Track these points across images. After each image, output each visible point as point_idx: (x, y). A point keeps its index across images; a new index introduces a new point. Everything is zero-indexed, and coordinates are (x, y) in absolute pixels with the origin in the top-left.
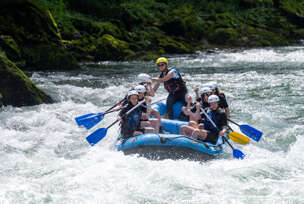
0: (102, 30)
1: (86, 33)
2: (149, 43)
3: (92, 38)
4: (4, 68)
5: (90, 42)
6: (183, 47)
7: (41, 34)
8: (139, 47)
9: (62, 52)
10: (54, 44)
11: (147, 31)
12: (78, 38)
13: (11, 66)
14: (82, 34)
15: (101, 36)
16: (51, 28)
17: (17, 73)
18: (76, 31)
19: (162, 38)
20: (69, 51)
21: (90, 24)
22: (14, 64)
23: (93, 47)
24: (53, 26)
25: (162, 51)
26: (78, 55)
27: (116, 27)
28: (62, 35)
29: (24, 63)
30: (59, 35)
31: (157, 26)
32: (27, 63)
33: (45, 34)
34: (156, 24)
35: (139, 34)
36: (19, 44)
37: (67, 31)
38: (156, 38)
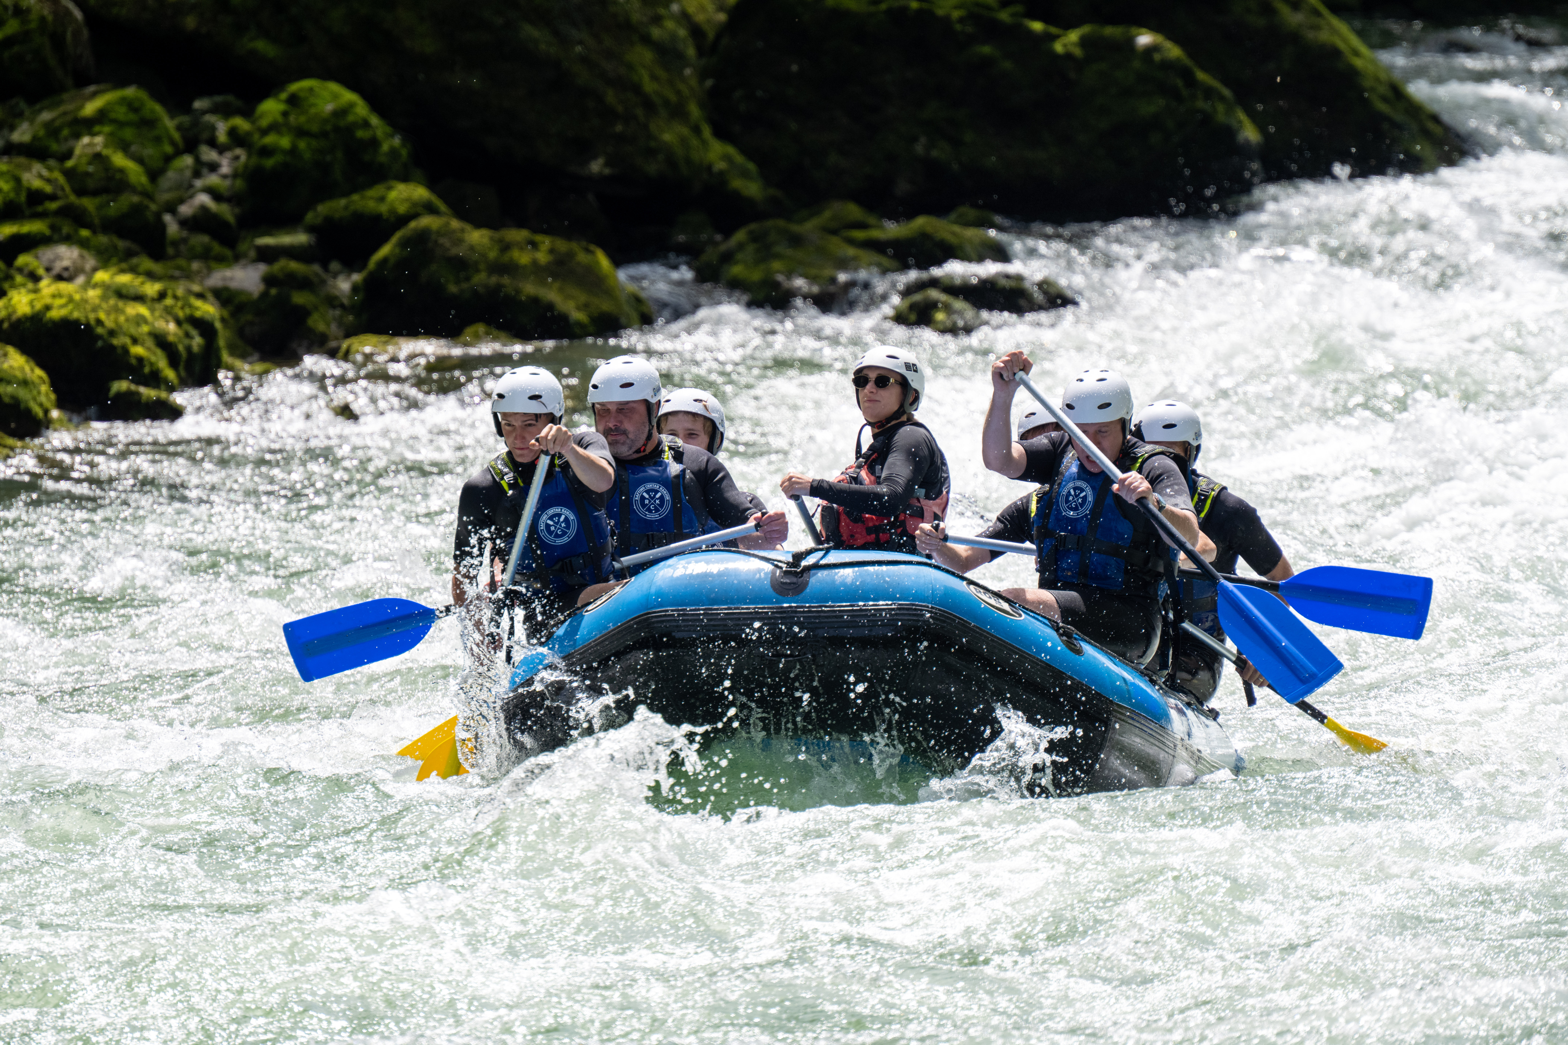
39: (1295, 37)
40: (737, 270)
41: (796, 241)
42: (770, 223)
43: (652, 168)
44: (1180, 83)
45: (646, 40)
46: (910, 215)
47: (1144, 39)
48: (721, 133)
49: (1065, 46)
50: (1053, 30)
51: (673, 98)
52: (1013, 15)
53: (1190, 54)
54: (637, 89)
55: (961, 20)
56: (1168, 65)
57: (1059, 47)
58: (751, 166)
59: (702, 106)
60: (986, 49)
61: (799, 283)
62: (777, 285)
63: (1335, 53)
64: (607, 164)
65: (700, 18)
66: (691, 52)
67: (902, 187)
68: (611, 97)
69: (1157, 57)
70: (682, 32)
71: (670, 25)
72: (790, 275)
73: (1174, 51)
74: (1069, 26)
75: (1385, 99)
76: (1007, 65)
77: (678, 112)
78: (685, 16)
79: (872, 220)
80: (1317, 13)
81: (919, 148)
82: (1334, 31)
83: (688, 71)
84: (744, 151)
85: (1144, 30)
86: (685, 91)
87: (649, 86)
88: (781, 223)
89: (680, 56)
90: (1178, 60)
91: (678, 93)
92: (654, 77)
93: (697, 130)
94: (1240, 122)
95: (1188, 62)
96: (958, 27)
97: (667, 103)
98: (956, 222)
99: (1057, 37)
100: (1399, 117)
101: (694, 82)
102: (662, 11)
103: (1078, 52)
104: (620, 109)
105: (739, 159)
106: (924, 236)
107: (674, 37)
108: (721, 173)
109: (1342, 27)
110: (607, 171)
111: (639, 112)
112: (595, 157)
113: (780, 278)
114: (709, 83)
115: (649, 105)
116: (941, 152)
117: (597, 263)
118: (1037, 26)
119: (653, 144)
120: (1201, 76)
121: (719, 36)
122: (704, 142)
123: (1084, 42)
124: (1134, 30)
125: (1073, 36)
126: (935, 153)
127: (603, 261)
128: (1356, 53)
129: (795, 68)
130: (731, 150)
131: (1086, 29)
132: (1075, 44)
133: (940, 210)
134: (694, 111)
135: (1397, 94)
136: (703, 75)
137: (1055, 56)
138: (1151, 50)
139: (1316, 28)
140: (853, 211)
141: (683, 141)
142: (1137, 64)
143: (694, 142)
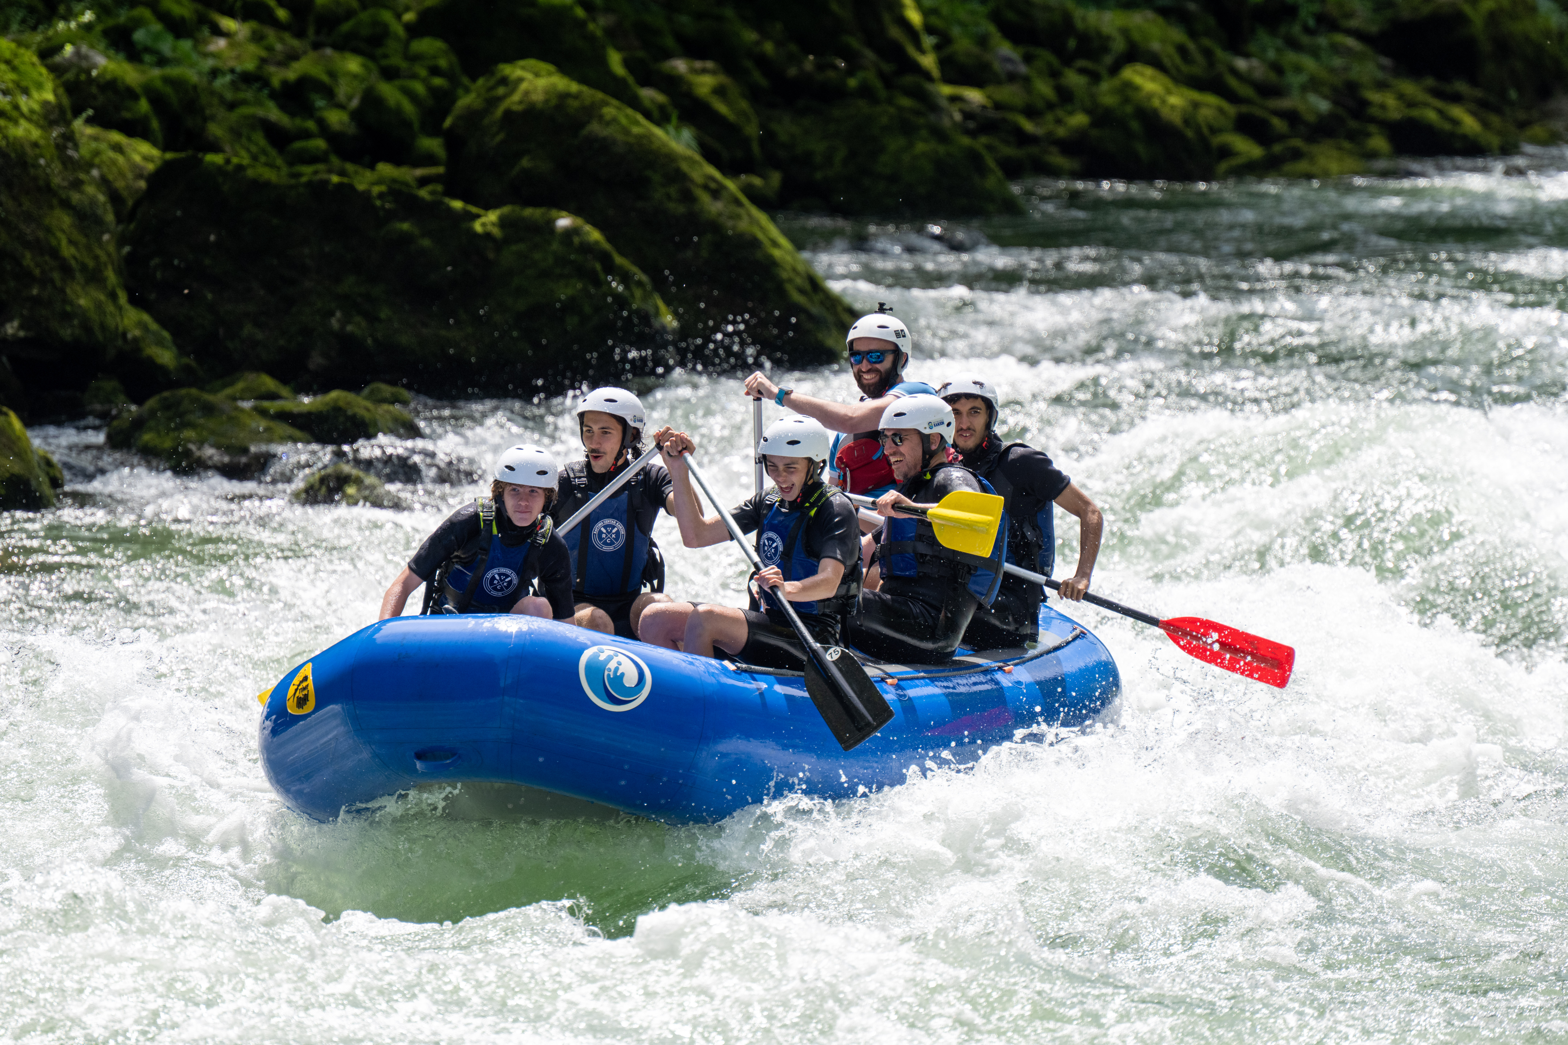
0: (1119, 45)
1: (1046, 56)
2: (1324, 106)
3: (1073, 79)
4: (688, 197)
5: (1065, 96)
6: (1469, 123)
7: (850, 56)
8: (1279, 124)
9: (940, 135)
10: (906, 102)
11: (1315, 53)
12: (1012, 77)
13: (716, 192)
14: (1028, 59)
15: (1115, 69)
16: (895, 32)
17: (743, 225)
18: (1005, 48)
19: (1381, 86)
20: (973, 134)
21: (1068, 20)
22: (731, 185)
23: (1079, 120)
24: (905, 24)
25: (1379, 142)
26: (1009, 151)
27: (1177, 35)
28: (945, 63)
29: (776, 178)
30: (928, 61)
31: (1359, 35)
32: (786, 183)
33: (869, 55)
34: (1353, 23)
35: (1278, 69)
36: (754, 95)
37: (963, 45)
38: (1352, 87)
39: (714, 226)
40: (147, 437)
41: (209, 410)
42: (183, 392)
43: (66, 333)
44: (598, 267)
45: (66, 204)
46: (325, 389)
47: (564, 222)
48: (134, 301)
49: (484, 225)
50: (474, 210)
51: (91, 264)
52: (432, 193)
53: (609, 239)
54: (55, 253)
55: (381, 196)
56: (588, 249)
57: (478, 227)
58: (166, 334)
59: (119, 272)
60: (405, 226)
61: (209, 452)
62: (188, 453)
63: (754, 243)
64: (21, 327)
65: (120, 184)
66: (110, 217)
67: (316, 361)
68: (28, 259)
69: (576, 240)
70: (101, 198)
71: (90, 190)
72: (201, 443)
73: (595, 235)
74: (488, 207)
75: (802, 291)
76: (426, 243)
77: (94, 277)
78: (104, 183)
79: (284, 391)
80: (737, 202)
81: (335, 323)
82: (753, 221)
83: (106, 237)
84: (157, 319)
85: (564, 213)
86: (104, 258)
87: (67, 251)
88: (194, 391)
89: (99, 221)
90: (597, 243)
91: (96, 258)
92: (71, 242)
93: (113, 296)
94: (657, 308)
95: (607, 246)
96: (378, 203)
97: (84, 268)
98: (367, 398)
99: (478, 216)
100: (815, 310)
101: (111, 248)
102: (82, 176)
103: (496, 232)
104: (37, 272)
105: (154, 326)
106: (337, 410)
107: (93, 202)
108: (136, 340)
109: (762, 218)
110: (22, 334)
111: (56, 276)
112: (11, 320)
113: (192, 447)
114: (127, 249)
115: (66, 269)
116: (356, 327)
117: (10, 424)
118: (457, 204)
119: (68, 308)
120: (619, 260)
121: (138, 204)
122: (120, 308)
123: (503, 223)
124: (554, 213)
125: (492, 216)
126: (349, 328)
127: (16, 423)
128: (775, 244)
129: (212, 238)
130: (146, 317)
131: (506, 209)
132: (493, 224)
133: (354, 386)
134: (111, 277)
135: (814, 286)
136: (121, 241)
137: (476, 235)
138: (569, 233)
139: (738, 217)
140: (269, 383)
141: (99, 306)
142: (555, 246)
143: (110, 308)
